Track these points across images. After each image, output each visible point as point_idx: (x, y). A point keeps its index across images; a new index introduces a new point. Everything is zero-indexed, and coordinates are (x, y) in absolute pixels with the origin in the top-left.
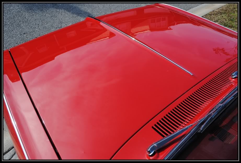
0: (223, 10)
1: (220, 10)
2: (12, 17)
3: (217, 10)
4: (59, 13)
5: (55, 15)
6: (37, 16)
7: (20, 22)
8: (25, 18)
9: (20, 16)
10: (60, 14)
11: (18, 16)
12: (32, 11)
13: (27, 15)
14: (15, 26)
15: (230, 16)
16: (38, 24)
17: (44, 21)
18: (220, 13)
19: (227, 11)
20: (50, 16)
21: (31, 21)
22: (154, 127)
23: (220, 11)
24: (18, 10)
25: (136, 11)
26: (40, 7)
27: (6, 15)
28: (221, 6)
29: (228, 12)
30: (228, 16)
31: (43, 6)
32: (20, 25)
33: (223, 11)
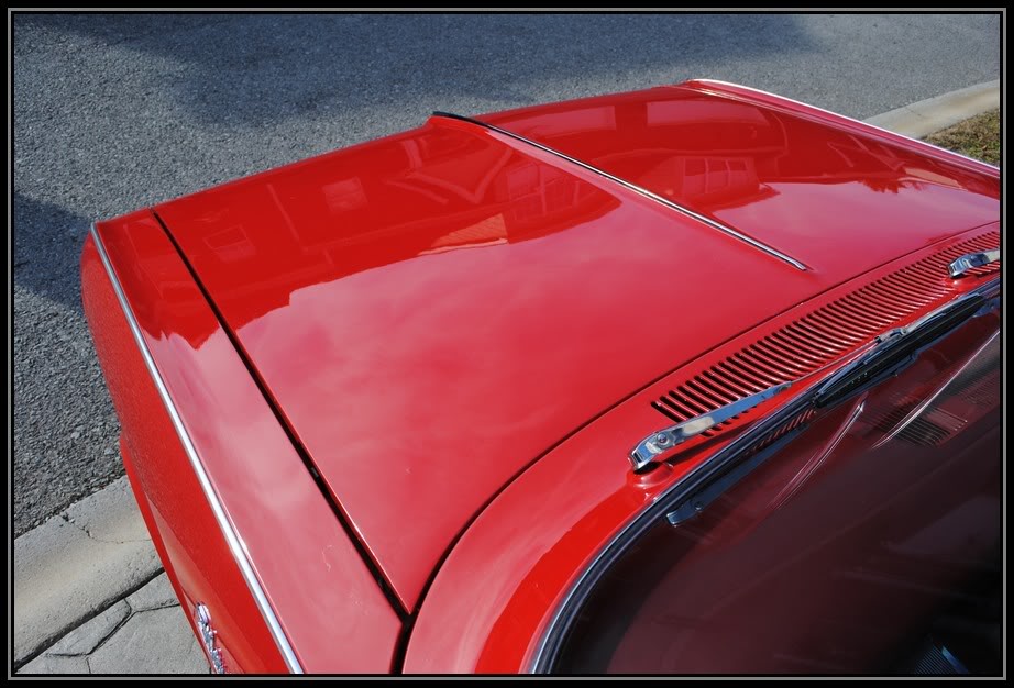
0: (961, 134)
1: (952, 134)
2: (148, 145)
3: (938, 136)
4: (322, 136)
5: (304, 142)
6: (239, 143)
7: (174, 161)
8: (195, 149)
9: (176, 144)
10: (324, 139)
11: (168, 141)
12: (219, 127)
13: (200, 138)
14: (154, 174)
15: (990, 156)
16: (241, 170)
17: (262, 162)
18: (952, 142)
19: (981, 138)
20: (286, 146)
21: (214, 161)
22: (659, 404)
23: (951, 137)
24: (171, 121)
25: (613, 108)
26: (251, 112)
27: (126, 136)
28: (955, 122)
29: (984, 141)
30: (985, 155)
31: (262, 110)
32: (172, 174)
33: (963, 139)
